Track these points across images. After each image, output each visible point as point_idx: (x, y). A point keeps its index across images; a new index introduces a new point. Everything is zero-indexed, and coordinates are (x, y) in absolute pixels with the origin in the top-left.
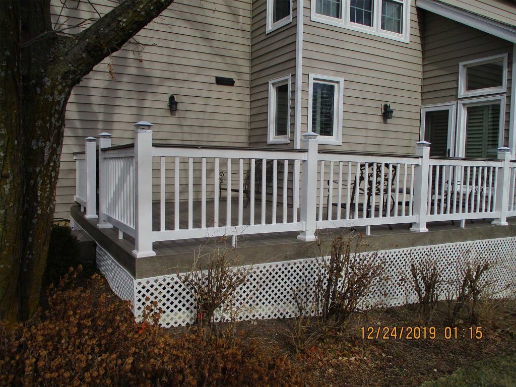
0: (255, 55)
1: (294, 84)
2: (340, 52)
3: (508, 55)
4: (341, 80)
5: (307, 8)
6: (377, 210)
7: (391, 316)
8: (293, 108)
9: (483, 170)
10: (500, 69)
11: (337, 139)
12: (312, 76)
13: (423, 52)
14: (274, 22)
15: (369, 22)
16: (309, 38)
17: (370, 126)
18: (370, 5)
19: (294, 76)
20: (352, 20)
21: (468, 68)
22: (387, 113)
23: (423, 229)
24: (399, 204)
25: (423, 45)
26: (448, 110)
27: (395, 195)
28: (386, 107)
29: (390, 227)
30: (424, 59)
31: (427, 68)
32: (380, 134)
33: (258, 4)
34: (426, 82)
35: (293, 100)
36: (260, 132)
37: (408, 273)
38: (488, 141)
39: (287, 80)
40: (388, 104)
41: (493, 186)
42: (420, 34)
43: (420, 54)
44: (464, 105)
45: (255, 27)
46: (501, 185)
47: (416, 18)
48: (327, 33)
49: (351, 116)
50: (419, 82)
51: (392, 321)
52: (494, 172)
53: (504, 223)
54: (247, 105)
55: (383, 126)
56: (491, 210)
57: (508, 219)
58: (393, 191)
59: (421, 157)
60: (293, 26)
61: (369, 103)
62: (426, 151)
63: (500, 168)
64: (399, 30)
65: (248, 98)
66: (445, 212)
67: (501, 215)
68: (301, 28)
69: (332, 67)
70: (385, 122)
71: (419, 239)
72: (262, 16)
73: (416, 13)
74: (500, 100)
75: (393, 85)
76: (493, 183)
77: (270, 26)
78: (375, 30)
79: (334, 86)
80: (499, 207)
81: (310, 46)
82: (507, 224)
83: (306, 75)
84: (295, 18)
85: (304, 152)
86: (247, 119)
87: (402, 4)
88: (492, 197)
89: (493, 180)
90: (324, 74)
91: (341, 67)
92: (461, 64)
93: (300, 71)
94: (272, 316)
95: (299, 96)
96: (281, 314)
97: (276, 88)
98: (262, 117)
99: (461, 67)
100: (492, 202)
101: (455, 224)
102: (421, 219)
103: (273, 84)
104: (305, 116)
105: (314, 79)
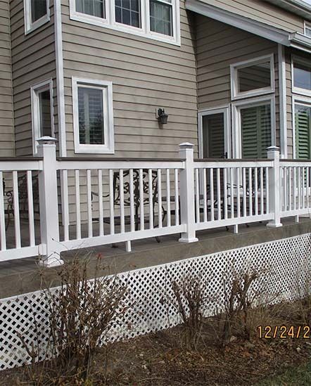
0: (16, 59)
1: (55, 88)
2: (105, 54)
3: (274, 55)
4: (110, 84)
5: (66, 6)
6: (147, 222)
7: (160, 342)
8: (56, 115)
9: (253, 171)
10: (268, 71)
11: (109, 147)
12: (75, 80)
13: (196, 55)
14: (33, 22)
15: (137, 24)
16: (69, 38)
17: (145, 132)
18: (137, 6)
19: (55, 79)
20: (118, 20)
21: (238, 70)
22: (162, 118)
23: (192, 239)
24: (171, 214)
25: (195, 48)
26: (223, 114)
27: (167, 204)
28: (161, 112)
29: (158, 240)
30: (197, 62)
31: (201, 71)
32: (156, 141)
33: (14, 4)
34: (201, 86)
35: (56, 106)
36: (25, 144)
37: (170, 292)
38: (263, 142)
39: (48, 85)
40: (162, 108)
41: (265, 187)
42: (192, 37)
43: (193, 58)
44: (237, 107)
45: (14, 28)
46: (272, 186)
47: (186, 21)
48: (91, 34)
49: (123, 123)
50: (194, 86)
51: (159, 348)
52: (264, 173)
53: (278, 224)
54: (11, 115)
55: (159, 132)
56: (265, 212)
57: (282, 220)
58: (164, 199)
59: (185, 160)
60: (50, 26)
61: (142, 108)
62: (190, 153)
63: (270, 168)
64: (170, 32)
65: (11, 107)
66: (216, 219)
67: (275, 216)
68: (59, 27)
69: (97, 70)
70: (161, 128)
71: (189, 250)
72: (19, 16)
73: (186, 15)
74: (270, 100)
75: (166, 88)
76: (264, 185)
77: (29, 27)
78: (144, 31)
79: (102, 91)
80: (273, 208)
81: (70, 47)
82: (281, 225)
83: (68, 79)
84: (52, 16)
85: (38, 160)
86: (12, 130)
87: (171, 6)
88: (265, 199)
89: (264, 181)
90: (89, 78)
91: (108, 70)
92: (232, 66)
93: (61, 74)
94: (7, 365)
95: (62, 101)
96: (20, 361)
97: (39, 94)
98: (25, 128)
99: (232, 69)
100: (265, 204)
101: (229, 229)
102: (190, 228)
103: (36, 90)
104: (70, 123)
105: (78, 83)
